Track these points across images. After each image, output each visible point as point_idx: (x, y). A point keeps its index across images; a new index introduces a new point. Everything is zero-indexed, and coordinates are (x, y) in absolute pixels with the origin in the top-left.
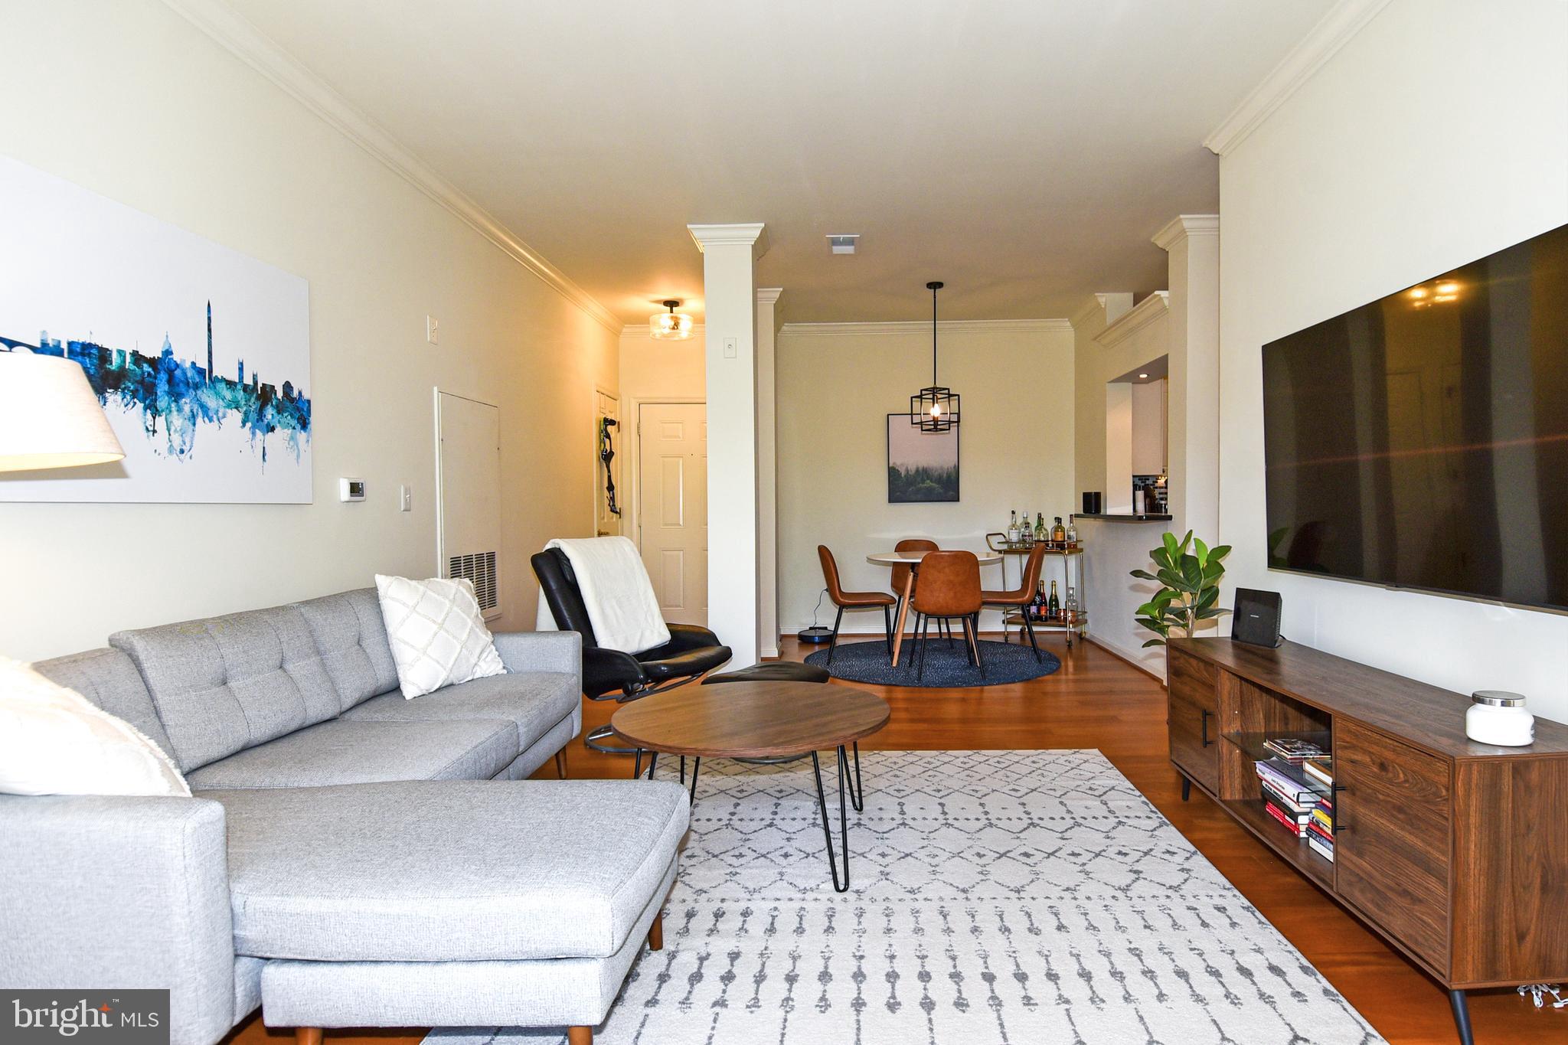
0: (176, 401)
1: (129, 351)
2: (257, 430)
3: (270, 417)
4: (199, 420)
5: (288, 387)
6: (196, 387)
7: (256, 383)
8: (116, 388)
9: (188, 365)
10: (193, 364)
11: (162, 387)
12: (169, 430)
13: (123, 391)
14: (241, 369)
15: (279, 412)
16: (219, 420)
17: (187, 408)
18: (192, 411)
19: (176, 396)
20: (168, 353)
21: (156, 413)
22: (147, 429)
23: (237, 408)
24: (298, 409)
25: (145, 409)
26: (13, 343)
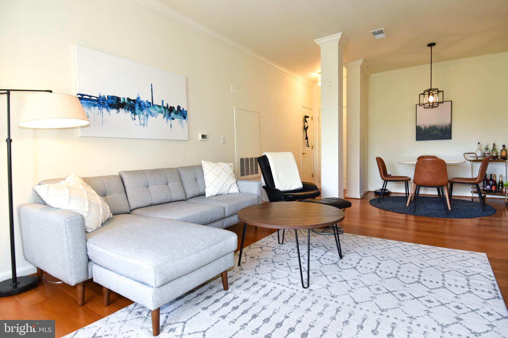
0: (141, 111)
1: (126, 98)
2: (169, 119)
3: (173, 115)
4: (149, 116)
5: (179, 107)
6: (148, 107)
7: (168, 106)
8: (122, 108)
9: (145, 101)
10: (147, 101)
11: (137, 107)
12: (140, 119)
13: (125, 108)
14: (163, 102)
15: (176, 114)
16: (156, 116)
17: (145, 113)
18: (147, 114)
19: (141, 109)
20: (138, 98)
21: (135, 114)
22: (133, 118)
23: (161, 113)
24: (182, 113)
25: (132, 113)
26: (90, 96)
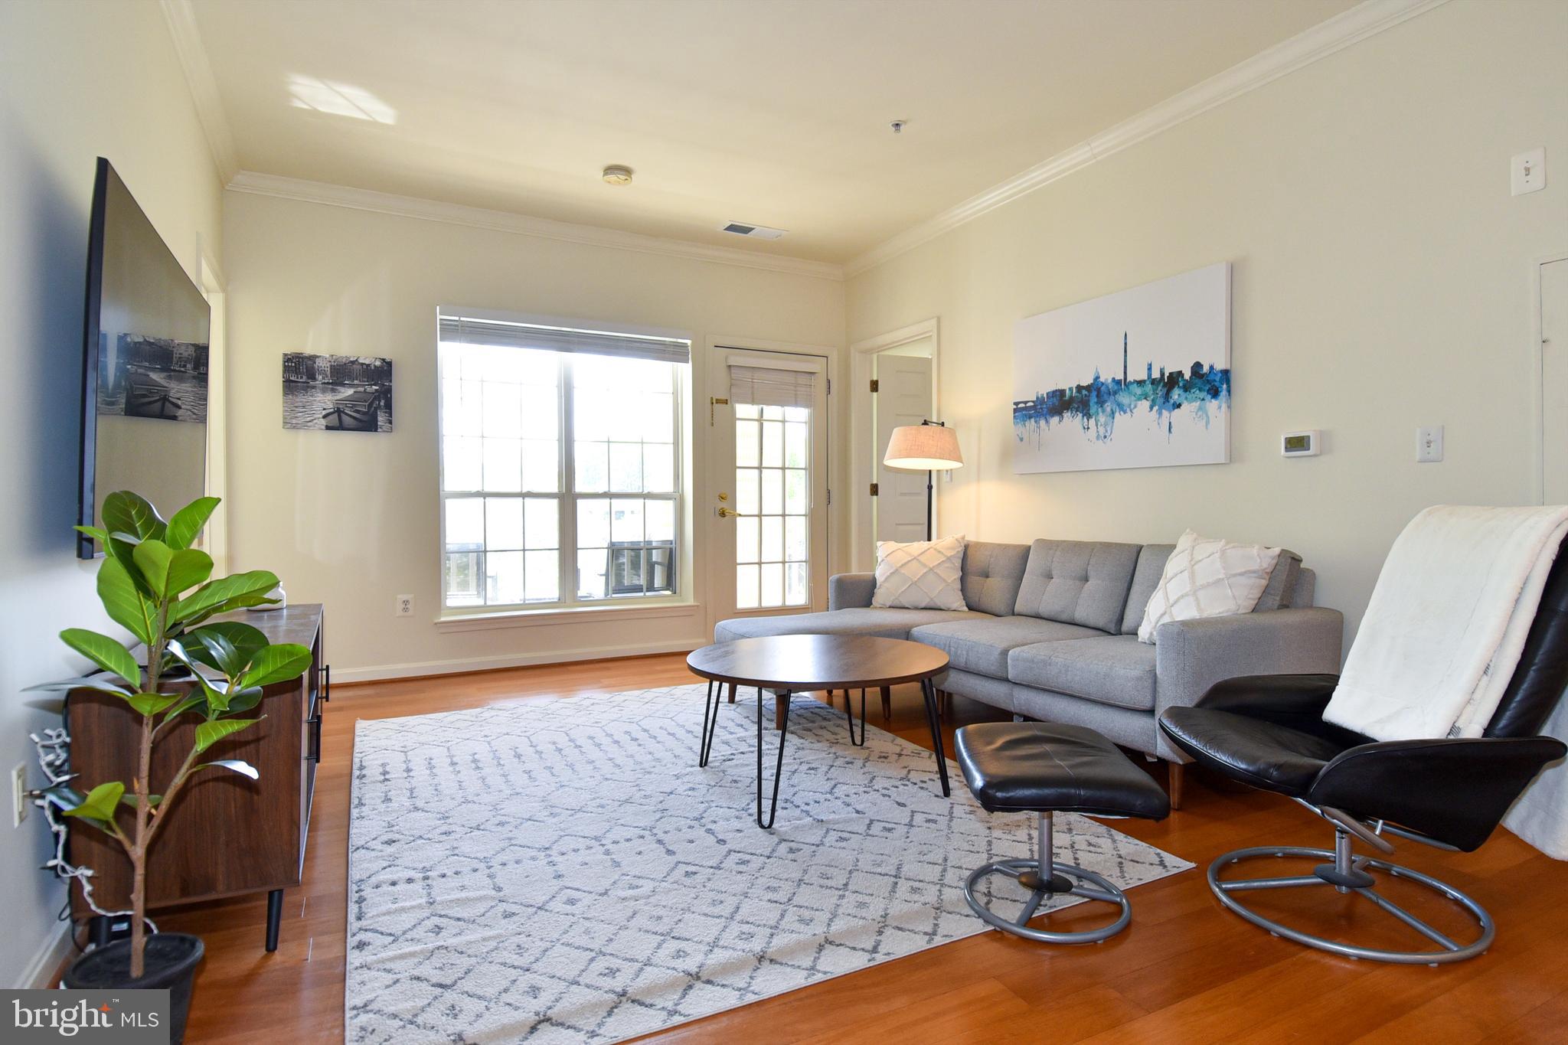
0: (1101, 406)
1: (1074, 386)
2: (1163, 411)
3: (1176, 397)
4: (1117, 415)
5: (1197, 366)
6: (1115, 393)
7: (1162, 374)
8: (1068, 409)
9: (1110, 380)
10: (1114, 379)
11: (1093, 399)
12: (1097, 425)
13: (1072, 410)
14: (1150, 369)
15: (1186, 391)
16: (1131, 411)
17: (1108, 409)
18: (1112, 410)
19: (1101, 403)
20: (1097, 378)
21: (1089, 417)
22: (1084, 428)
23: (1146, 398)
24: (1208, 382)
25: (1083, 416)
26: (1026, 403)
